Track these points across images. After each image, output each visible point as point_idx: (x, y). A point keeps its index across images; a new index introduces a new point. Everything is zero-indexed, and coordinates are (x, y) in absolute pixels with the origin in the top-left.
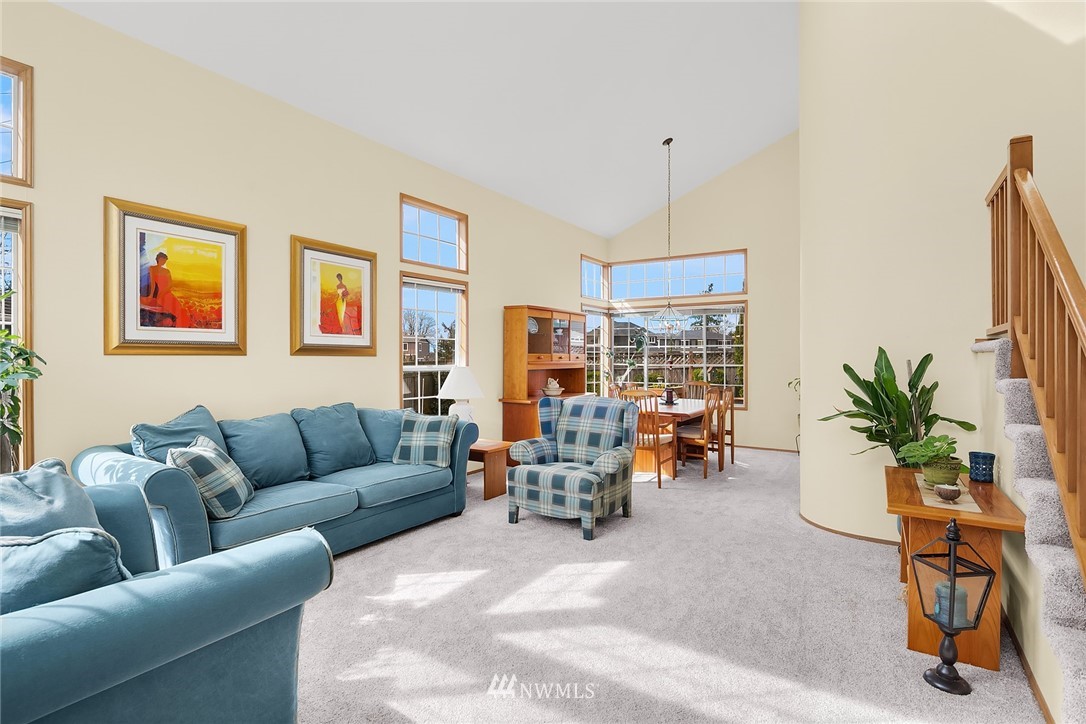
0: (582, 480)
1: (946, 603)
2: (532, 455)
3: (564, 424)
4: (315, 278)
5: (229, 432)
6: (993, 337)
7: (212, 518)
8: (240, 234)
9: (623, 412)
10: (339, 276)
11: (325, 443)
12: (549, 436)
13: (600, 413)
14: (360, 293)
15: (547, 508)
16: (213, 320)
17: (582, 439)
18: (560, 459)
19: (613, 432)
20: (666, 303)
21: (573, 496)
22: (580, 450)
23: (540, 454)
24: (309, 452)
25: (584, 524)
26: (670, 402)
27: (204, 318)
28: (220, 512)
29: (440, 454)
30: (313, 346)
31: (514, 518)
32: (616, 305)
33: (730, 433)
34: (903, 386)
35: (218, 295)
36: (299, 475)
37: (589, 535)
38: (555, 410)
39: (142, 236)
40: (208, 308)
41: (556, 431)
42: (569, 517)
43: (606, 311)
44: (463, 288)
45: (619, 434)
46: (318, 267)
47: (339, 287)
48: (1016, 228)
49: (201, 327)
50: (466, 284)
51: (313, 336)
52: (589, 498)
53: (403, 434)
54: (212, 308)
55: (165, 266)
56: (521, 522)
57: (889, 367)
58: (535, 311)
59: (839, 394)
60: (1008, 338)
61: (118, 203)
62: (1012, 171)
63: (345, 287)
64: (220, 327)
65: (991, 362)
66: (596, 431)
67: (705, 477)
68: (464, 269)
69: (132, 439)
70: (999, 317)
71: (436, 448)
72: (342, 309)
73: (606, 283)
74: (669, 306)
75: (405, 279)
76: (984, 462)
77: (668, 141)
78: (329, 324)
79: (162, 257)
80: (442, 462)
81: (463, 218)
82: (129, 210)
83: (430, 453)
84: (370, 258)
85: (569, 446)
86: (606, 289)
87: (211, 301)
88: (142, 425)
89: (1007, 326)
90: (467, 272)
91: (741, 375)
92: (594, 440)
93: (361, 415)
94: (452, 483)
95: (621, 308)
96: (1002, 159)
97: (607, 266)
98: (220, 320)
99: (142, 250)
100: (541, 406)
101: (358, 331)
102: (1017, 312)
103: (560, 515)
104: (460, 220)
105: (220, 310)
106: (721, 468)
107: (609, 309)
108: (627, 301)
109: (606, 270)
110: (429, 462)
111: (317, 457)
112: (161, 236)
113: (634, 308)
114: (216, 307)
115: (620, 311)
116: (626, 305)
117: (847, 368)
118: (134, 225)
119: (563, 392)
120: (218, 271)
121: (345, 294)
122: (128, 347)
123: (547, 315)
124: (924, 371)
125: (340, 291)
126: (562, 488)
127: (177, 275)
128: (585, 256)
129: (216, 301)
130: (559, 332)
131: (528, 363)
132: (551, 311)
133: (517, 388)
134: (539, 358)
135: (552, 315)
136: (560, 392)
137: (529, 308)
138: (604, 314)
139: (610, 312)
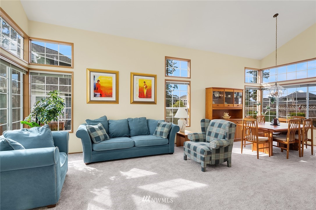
0: (202, 149)
4: (137, 83)
5: (109, 123)
7: (93, 143)
8: (117, 74)
10: (145, 82)
11: (133, 128)
12: (203, 132)
13: (220, 126)
14: (151, 86)
15: (193, 157)
16: (110, 95)
17: (213, 134)
18: (206, 141)
19: (223, 133)
21: (199, 154)
22: (212, 139)
23: (197, 138)
24: (129, 130)
25: (202, 165)
26: (276, 124)
27: (108, 95)
28: (95, 142)
29: (164, 134)
30: (136, 101)
31: (185, 158)
32: (263, 85)
35: (112, 89)
36: (124, 135)
37: (204, 170)
38: (207, 123)
39: (94, 76)
40: (109, 92)
41: (206, 131)
42: (197, 161)
43: (260, 88)
44: (189, 83)
46: (138, 80)
47: (144, 85)
49: (107, 97)
50: (190, 82)
51: (137, 99)
53: (157, 127)
54: (110, 92)
55: (99, 83)
56: (188, 160)
58: (215, 89)
61: (89, 69)
63: (146, 85)
64: (112, 97)
66: (218, 132)
67: (287, 158)
68: (189, 77)
69: (86, 123)
71: (163, 132)
72: (145, 91)
73: (259, 77)
75: (167, 82)
78: (141, 95)
79: (98, 81)
80: (164, 137)
81: (189, 61)
82: (91, 71)
83: (161, 133)
84: (155, 77)
85: (209, 137)
86: (259, 80)
87: (110, 91)
88: (88, 119)
90: (190, 78)
92: (216, 135)
93: (148, 121)
94: (168, 143)
95: (266, 86)
97: (260, 70)
98: (112, 95)
99: (94, 79)
100: (202, 122)
101: (150, 97)
104: (188, 62)
105: (112, 92)
107: (260, 87)
108: (269, 83)
109: (259, 72)
110: (161, 136)
111: (131, 131)
112: (98, 76)
114: (111, 92)
115: (266, 88)
116: (269, 85)
118: (93, 74)
119: (230, 118)
120: (111, 84)
121: (146, 87)
122: (91, 102)
123: (222, 90)
125: (145, 86)
126: (196, 151)
127: (102, 85)
128: (247, 68)
129: (111, 90)
130: (229, 96)
131: (213, 107)
132: (224, 89)
133: (209, 116)
134: (218, 105)
135: (224, 90)
136: (229, 118)
137: (213, 88)
138: (258, 89)
139: (261, 88)
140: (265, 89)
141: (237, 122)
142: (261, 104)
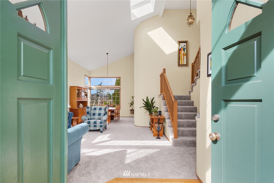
0: (100, 121)
1: (158, 128)
2: (87, 119)
3: (92, 112)
6: (160, 95)
9: (105, 109)
13: (100, 109)
15: (92, 128)
17: (97, 114)
19: (103, 113)
20: (107, 87)
21: (98, 125)
22: (97, 117)
25: (101, 130)
32: (92, 87)
33: (119, 114)
34: (150, 102)
37: (102, 132)
38: (90, 109)
41: (90, 114)
42: (97, 129)
45: (105, 113)
48: (164, 81)
52: (102, 125)
57: (148, 99)
58: (78, 88)
59: (142, 104)
60: (163, 95)
62: (164, 73)
65: (161, 98)
70: (161, 92)
73: (89, 82)
74: (108, 88)
76: (160, 112)
77: (107, 54)
85: (94, 116)
89: (163, 93)
91: (119, 102)
92: (99, 114)
96: (162, 71)
97: (90, 78)
100: (87, 108)
102: (164, 92)
103: (95, 129)
106: (118, 121)
107: (90, 88)
109: (89, 79)
113: (96, 88)
115: (93, 88)
116: (94, 87)
117: (143, 100)
123: (81, 89)
124: (153, 100)
126: (96, 124)
128: (86, 75)
131: (77, 100)
134: (79, 98)
136: (83, 107)
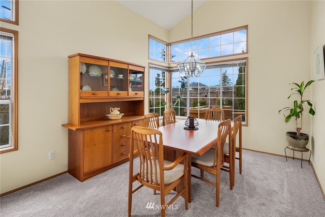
26: (192, 127)
32: (172, 66)
43: (168, 69)
44: (12, 36)
68: (14, 20)
109: (168, 47)
119: (123, 117)
123: (104, 63)
130: (121, 76)
131: (81, 98)
132: (108, 60)
133: (74, 117)
134: (93, 94)
135: (109, 64)
136: (120, 117)
137: (81, 55)
138: (167, 70)
139: (170, 69)
140: (173, 71)
141: (133, 123)
142: (170, 92)
